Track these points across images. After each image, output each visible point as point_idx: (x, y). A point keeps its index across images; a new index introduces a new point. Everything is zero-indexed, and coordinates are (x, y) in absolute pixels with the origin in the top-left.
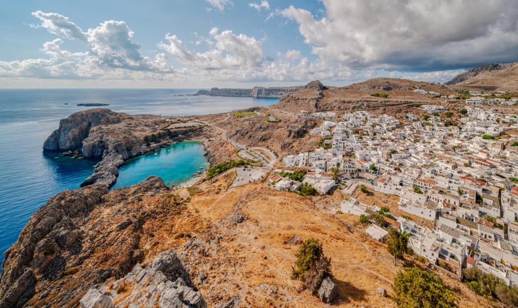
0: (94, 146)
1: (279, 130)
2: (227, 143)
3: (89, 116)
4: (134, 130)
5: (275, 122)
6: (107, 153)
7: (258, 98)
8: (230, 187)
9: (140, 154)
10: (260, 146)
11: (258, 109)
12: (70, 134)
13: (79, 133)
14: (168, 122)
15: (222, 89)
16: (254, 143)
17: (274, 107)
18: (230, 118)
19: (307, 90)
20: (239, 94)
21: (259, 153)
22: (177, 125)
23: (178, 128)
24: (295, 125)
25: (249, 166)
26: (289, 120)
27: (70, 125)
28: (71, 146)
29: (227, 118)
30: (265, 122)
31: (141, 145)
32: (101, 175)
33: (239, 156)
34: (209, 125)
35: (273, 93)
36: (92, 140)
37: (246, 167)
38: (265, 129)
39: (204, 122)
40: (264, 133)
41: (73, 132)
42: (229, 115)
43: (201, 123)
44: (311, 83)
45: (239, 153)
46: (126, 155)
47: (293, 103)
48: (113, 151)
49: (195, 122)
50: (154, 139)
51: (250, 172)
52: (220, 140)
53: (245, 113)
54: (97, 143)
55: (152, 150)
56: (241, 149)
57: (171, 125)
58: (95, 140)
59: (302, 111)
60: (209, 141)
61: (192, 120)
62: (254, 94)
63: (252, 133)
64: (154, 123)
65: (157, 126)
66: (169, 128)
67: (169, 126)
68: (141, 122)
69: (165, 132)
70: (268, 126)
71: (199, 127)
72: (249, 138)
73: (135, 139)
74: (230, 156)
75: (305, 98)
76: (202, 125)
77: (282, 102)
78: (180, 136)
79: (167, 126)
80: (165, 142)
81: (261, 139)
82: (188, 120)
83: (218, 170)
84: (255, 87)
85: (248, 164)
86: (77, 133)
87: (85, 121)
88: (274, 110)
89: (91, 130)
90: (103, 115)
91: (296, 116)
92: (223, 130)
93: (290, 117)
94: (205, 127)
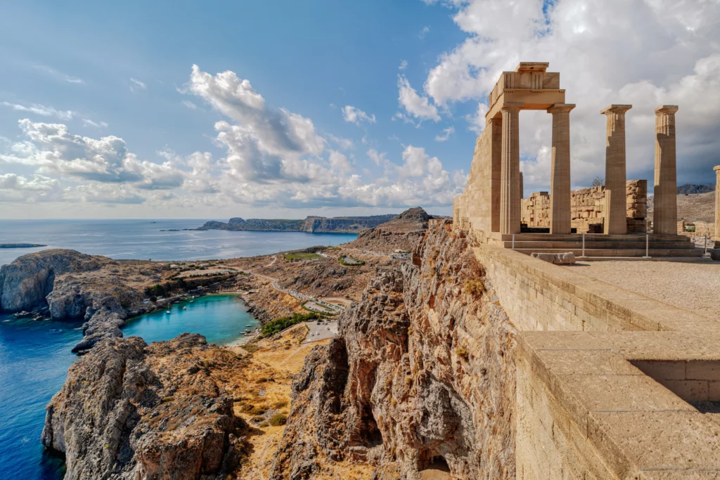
0: (67, 302)
1: (363, 275)
2: (284, 295)
3: (48, 260)
4: (125, 280)
5: (356, 265)
6: (93, 312)
7: (314, 233)
8: (304, 342)
9: (142, 312)
10: (336, 296)
11: (323, 249)
12: (21, 287)
13: (35, 285)
14: (175, 269)
15: (248, 220)
16: (326, 292)
17: (349, 245)
18: (277, 262)
19: (403, 222)
20: (280, 228)
21: (336, 304)
22: (192, 273)
23: (194, 276)
24: (389, 267)
25: (325, 320)
26: (377, 263)
27: (20, 274)
28: (24, 304)
29: (273, 262)
30: (341, 265)
31: (142, 300)
32: (100, 336)
33: (306, 309)
34: (245, 272)
35: (341, 227)
36: (63, 294)
37: (320, 321)
38: (341, 275)
39: (236, 268)
40: (340, 279)
41: (25, 283)
42: (276, 258)
43: (231, 269)
44: (408, 211)
45: (307, 306)
46: (124, 314)
47: (381, 239)
48: (102, 308)
49: (219, 268)
50: (161, 291)
51: (327, 326)
52: (270, 291)
53: (302, 255)
54: (72, 298)
55: (159, 307)
56: (307, 301)
57: (182, 273)
58: (69, 294)
59: (397, 251)
60: (250, 293)
61: (214, 265)
62: (307, 228)
63: (321, 280)
64: (154, 270)
65: (159, 275)
66: (180, 276)
67: (179, 274)
68: (133, 268)
69: (176, 281)
70: (345, 271)
71: (228, 275)
72: (317, 287)
73: (132, 292)
74: (291, 309)
75: (400, 232)
76: (233, 271)
77: (363, 238)
78: (200, 287)
79: (176, 275)
80: (178, 296)
81: (336, 287)
82: (207, 266)
83: (278, 326)
84: (309, 217)
85: (323, 318)
86: (32, 286)
87: (43, 268)
88: (351, 250)
89: (55, 281)
90: (70, 259)
91: (389, 256)
92: (271, 279)
93: (379, 259)
94: (239, 276)
